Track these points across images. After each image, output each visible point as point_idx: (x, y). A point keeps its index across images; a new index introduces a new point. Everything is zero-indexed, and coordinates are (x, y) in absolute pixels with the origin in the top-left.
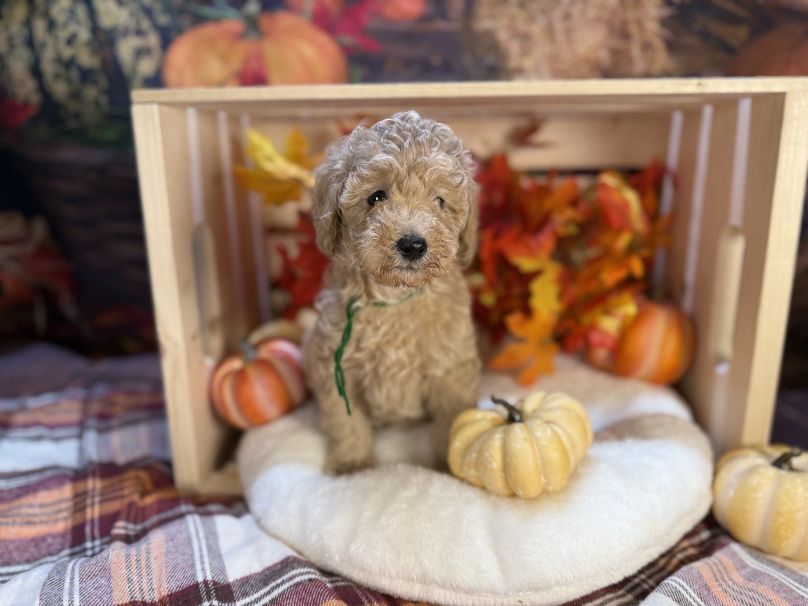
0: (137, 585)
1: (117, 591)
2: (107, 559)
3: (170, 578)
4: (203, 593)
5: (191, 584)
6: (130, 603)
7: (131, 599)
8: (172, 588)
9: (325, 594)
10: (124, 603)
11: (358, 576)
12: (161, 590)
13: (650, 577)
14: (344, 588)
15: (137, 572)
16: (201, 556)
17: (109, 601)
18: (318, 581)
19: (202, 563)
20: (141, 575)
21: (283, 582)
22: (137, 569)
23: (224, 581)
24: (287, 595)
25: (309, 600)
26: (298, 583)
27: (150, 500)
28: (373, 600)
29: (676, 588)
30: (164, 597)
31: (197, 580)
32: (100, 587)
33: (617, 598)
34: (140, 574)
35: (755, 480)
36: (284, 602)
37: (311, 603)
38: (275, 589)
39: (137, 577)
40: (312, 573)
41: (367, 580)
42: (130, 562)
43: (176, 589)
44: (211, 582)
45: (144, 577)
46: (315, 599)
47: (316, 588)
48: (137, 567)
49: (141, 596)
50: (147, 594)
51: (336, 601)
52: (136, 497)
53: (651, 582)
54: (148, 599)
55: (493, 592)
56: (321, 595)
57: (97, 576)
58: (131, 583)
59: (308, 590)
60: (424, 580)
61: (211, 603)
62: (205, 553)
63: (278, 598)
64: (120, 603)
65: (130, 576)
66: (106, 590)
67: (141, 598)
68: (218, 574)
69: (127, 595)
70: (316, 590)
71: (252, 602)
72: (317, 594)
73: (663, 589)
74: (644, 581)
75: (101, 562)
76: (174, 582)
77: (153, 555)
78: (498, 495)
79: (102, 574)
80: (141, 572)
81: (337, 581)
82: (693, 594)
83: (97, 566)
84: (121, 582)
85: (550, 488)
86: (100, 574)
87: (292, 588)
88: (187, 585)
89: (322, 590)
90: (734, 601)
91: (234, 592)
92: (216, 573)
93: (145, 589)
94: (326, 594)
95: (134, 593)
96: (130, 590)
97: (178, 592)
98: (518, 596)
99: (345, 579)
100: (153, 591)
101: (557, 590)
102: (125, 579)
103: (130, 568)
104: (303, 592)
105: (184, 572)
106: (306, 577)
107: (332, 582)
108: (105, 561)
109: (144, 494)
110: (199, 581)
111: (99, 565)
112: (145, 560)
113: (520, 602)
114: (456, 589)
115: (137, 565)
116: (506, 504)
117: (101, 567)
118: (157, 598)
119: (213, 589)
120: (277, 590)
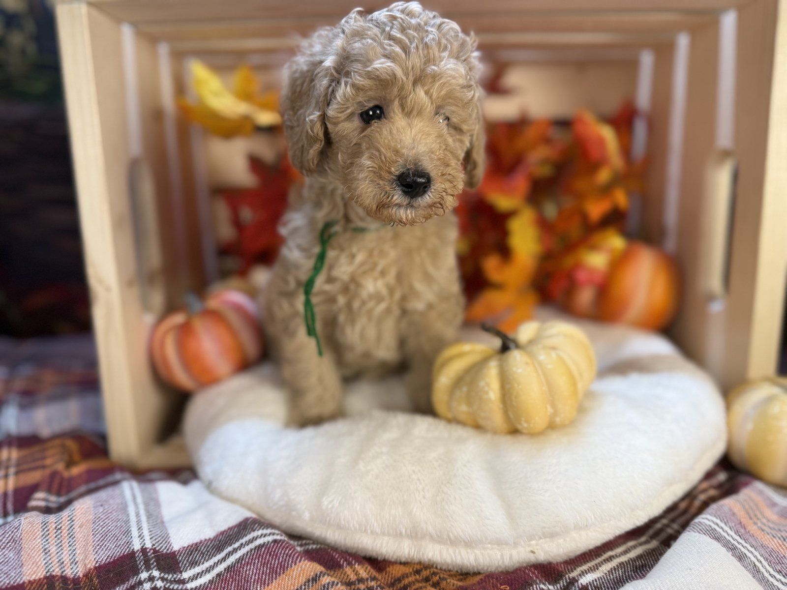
0: (56, 557)
1: (29, 564)
2: (17, 528)
3: (99, 547)
4: (140, 562)
5: (125, 553)
6: (46, 578)
7: (47, 573)
8: (101, 559)
9: (294, 555)
10: (37, 578)
11: (333, 536)
12: (87, 562)
13: (673, 521)
14: (317, 551)
15: (56, 542)
16: (139, 522)
17: (17, 576)
18: (285, 542)
19: (139, 529)
20: (61, 546)
21: (242, 546)
22: (57, 539)
23: (168, 550)
24: (247, 560)
25: (274, 564)
26: (260, 545)
27: (76, 471)
28: (353, 562)
29: (711, 526)
30: (90, 569)
31: (132, 548)
32: (7, 561)
33: (641, 544)
34: (59, 545)
35: (776, 409)
36: (243, 568)
37: (277, 567)
38: (232, 554)
39: (55, 548)
40: (278, 534)
41: (345, 539)
42: (48, 530)
43: (106, 560)
44: (151, 550)
45: (65, 549)
46: (282, 562)
47: (282, 549)
48: (56, 537)
49: (60, 569)
50: (68, 568)
51: (309, 563)
52: (60, 466)
53: (676, 526)
54: (69, 573)
55: (500, 543)
56: (290, 557)
57: (4, 548)
58: (49, 554)
59: (272, 553)
60: (415, 534)
61: (151, 574)
62: (144, 518)
63: (235, 564)
64: (31, 579)
65: (46, 547)
66: (15, 564)
67: (60, 572)
68: (160, 542)
69: (42, 568)
70: (283, 552)
71: (203, 572)
72: (285, 556)
73: (697, 528)
74: (667, 526)
75: (10, 533)
76: (103, 552)
77: (77, 524)
78: (495, 432)
79: (10, 546)
80: (61, 542)
81: (309, 544)
82: (729, 531)
83: (4, 537)
84: (35, 553)
85: (558, 419)
86: (8, 546)
87: (253, 551)
88: (120, 554)
89: (290, 552)
90: (774, 539)
91: (181, 561)
92: (157, 540)
93: (65, 562)
94: (296, 556)
95: (51, 566)
96: (46, 563)
97: (109, 563)
98: (530, 546)
99: (316, 541)
100: (76, 564)
101: (575, 535)
102: (39, 550)
103: (47, 538)
104: (266, 555)
105: (117, 540)
106: (270, 539)
107: (301, 546)
108: (16, 530)
109: (70, 464)
110: (136, 550)
111: (7, 536)
112: (67, 529)
113: (533, 552)
114: (454, 542)
115: (57, 533)
116: (507, 441)
117: (10, 538)
118: (82, 572)
119: (153, 558)
120: (234, 555)
